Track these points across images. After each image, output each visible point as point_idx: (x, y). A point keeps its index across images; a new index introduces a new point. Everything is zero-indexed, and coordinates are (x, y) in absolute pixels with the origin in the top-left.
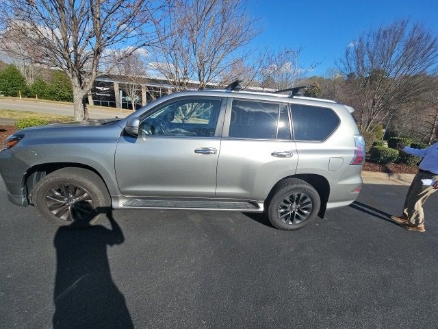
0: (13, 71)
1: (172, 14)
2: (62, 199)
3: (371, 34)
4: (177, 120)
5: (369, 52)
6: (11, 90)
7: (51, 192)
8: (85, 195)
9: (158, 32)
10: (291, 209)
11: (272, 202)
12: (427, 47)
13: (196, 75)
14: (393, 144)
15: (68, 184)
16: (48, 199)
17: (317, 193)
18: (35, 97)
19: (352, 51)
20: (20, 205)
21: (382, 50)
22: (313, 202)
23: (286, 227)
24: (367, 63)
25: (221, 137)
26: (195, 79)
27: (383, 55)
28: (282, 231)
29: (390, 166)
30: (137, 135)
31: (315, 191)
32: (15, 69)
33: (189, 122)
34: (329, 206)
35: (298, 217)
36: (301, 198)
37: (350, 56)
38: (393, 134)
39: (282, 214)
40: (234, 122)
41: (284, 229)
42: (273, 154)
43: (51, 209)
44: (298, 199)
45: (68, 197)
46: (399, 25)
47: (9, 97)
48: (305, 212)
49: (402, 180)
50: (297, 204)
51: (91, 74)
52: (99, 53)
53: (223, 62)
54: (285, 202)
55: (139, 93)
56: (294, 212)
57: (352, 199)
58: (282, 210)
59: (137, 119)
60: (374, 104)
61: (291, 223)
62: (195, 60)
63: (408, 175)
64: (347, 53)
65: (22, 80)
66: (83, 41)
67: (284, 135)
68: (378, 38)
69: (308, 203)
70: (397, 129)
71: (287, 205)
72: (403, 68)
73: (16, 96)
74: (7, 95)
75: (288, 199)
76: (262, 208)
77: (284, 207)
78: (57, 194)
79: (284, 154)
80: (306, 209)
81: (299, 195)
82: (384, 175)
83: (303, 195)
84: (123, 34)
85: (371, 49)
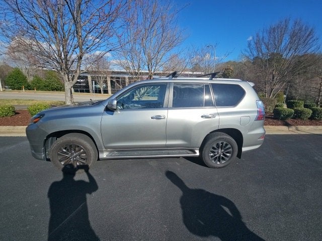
0: (18, 72)
1: (129, 30)
2: (67, 154)
3: (265, 31)
4: (136, 99)
5: (265, 43)
6: (17, 86)
7: (61, 149)
8: (82, 150)
9: (119, 41)
10: (218, 153)
11: (204, 149)
12: (307, 35)
13: (146, 67)
14: (290, 105)
15: (71, 144)
16: (58, 154)
17: (234, 141)
18: (34, 89)
19: (252, 43)
20: (41, 159)
21: (274, 41)
22: (232, 147)
23: (216, 165)
24: (264, 50)
25: (167, 108)
26: (145, 70)
27: (275, 44)
28: (213, 169)
29: (289, 121)
30: (115, 110)
31: (233, 140)
32: (19, 71)
33: (143, 100)
34: (244, 149)
35: (223, 159)
36: (224, 145)
37: (251, 47)
38: (292, 98)
39: (212, 156)
40: (176, 97)
41: (214, 168)
42: (202, 117)
43: (61, 161)
44: (222, 146)
45: (71, 152)
46: (283, 23)
47: (16, 90)
48: (228, 155)
49: (298, 130)
50: (221, 149)
51: (76, 72)
52: (81, 58)
53: (164, 58)
54: (213, 148)
55: (106, 82)
56: (220, 155)
57: (259, 144)
58: (212, 154)
59: (114, 100)
60: (273, 78)
61: (218, 163)
62: (145, 58)
63: (302, 126)
64: (249, 45)
65: (25, 78)
66: (71, 51)
67: (208, 104)
68: (270, 33)
69: (229, 148)
70: (294, 95)
71: (215, 151)
72: (291, 52)
73: (21, 89)
74: (14, 89)
75: (215, 146)
76: (198, 153)
77: (213, 152)
78: (64, 150)
79: (210, 116)
80: (228, 153)
81: (222, 143)
82: (285, 128)
83: (225, 143)
84: (97, 44)
85: (266, 41)
